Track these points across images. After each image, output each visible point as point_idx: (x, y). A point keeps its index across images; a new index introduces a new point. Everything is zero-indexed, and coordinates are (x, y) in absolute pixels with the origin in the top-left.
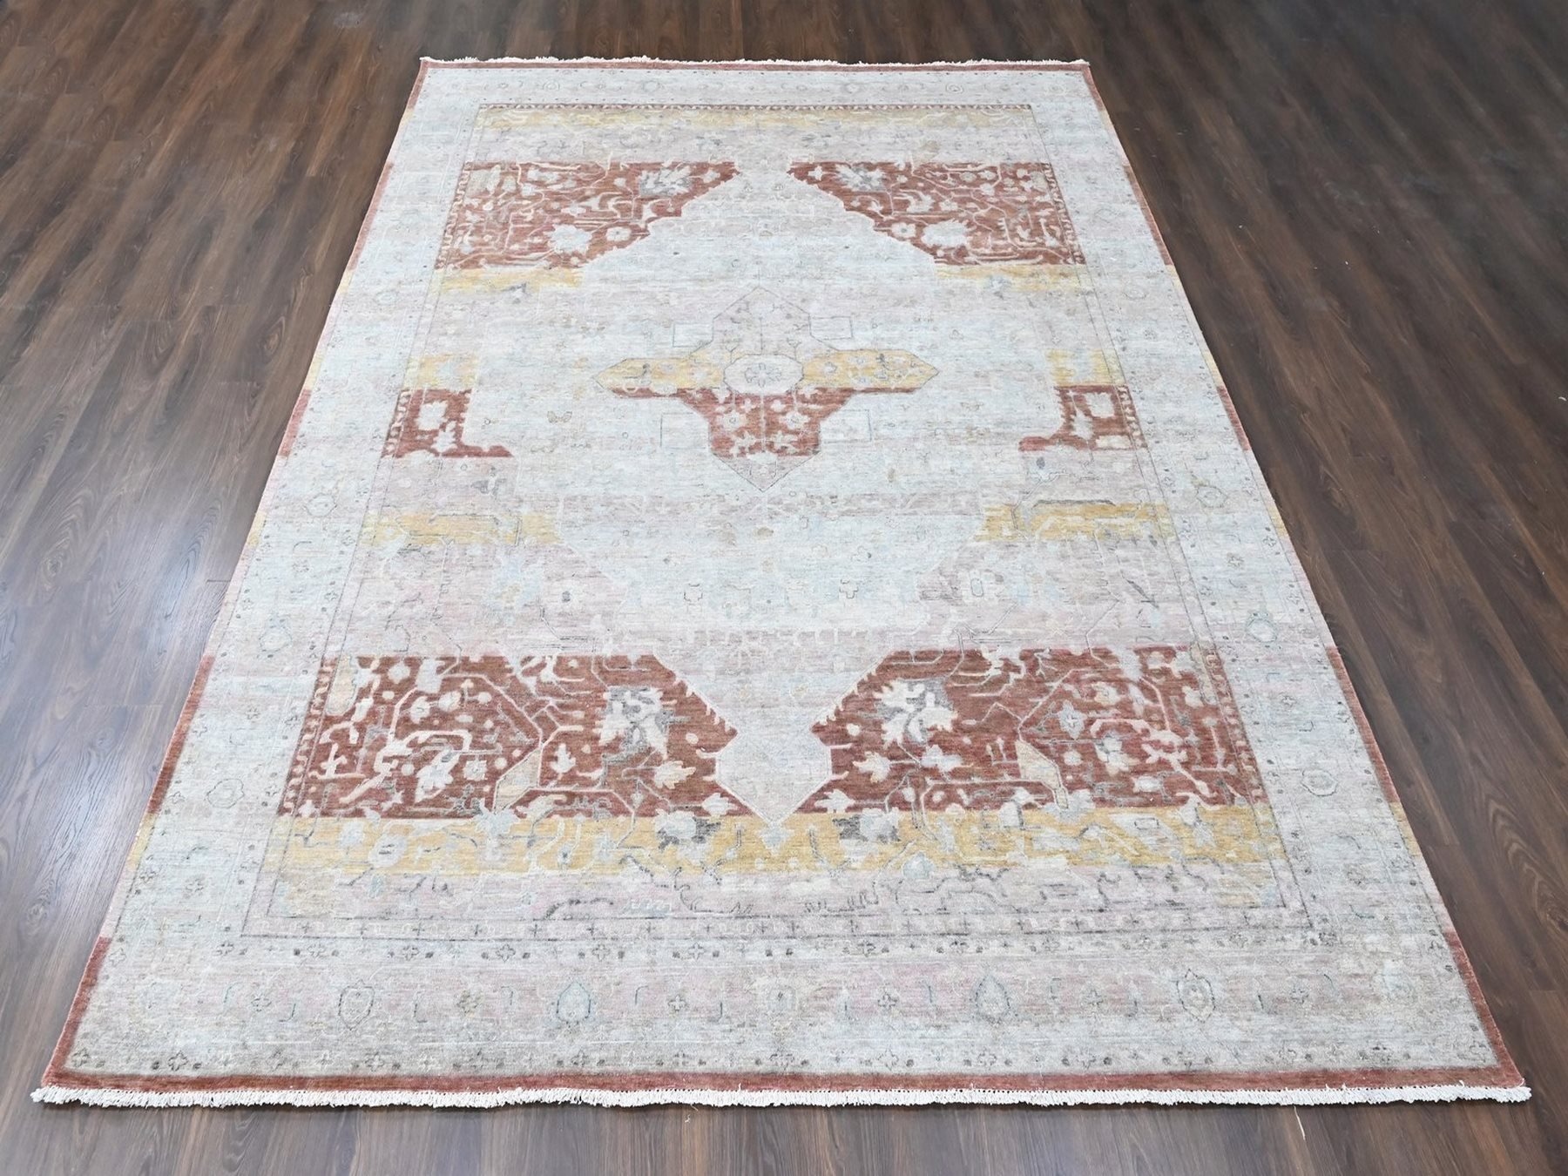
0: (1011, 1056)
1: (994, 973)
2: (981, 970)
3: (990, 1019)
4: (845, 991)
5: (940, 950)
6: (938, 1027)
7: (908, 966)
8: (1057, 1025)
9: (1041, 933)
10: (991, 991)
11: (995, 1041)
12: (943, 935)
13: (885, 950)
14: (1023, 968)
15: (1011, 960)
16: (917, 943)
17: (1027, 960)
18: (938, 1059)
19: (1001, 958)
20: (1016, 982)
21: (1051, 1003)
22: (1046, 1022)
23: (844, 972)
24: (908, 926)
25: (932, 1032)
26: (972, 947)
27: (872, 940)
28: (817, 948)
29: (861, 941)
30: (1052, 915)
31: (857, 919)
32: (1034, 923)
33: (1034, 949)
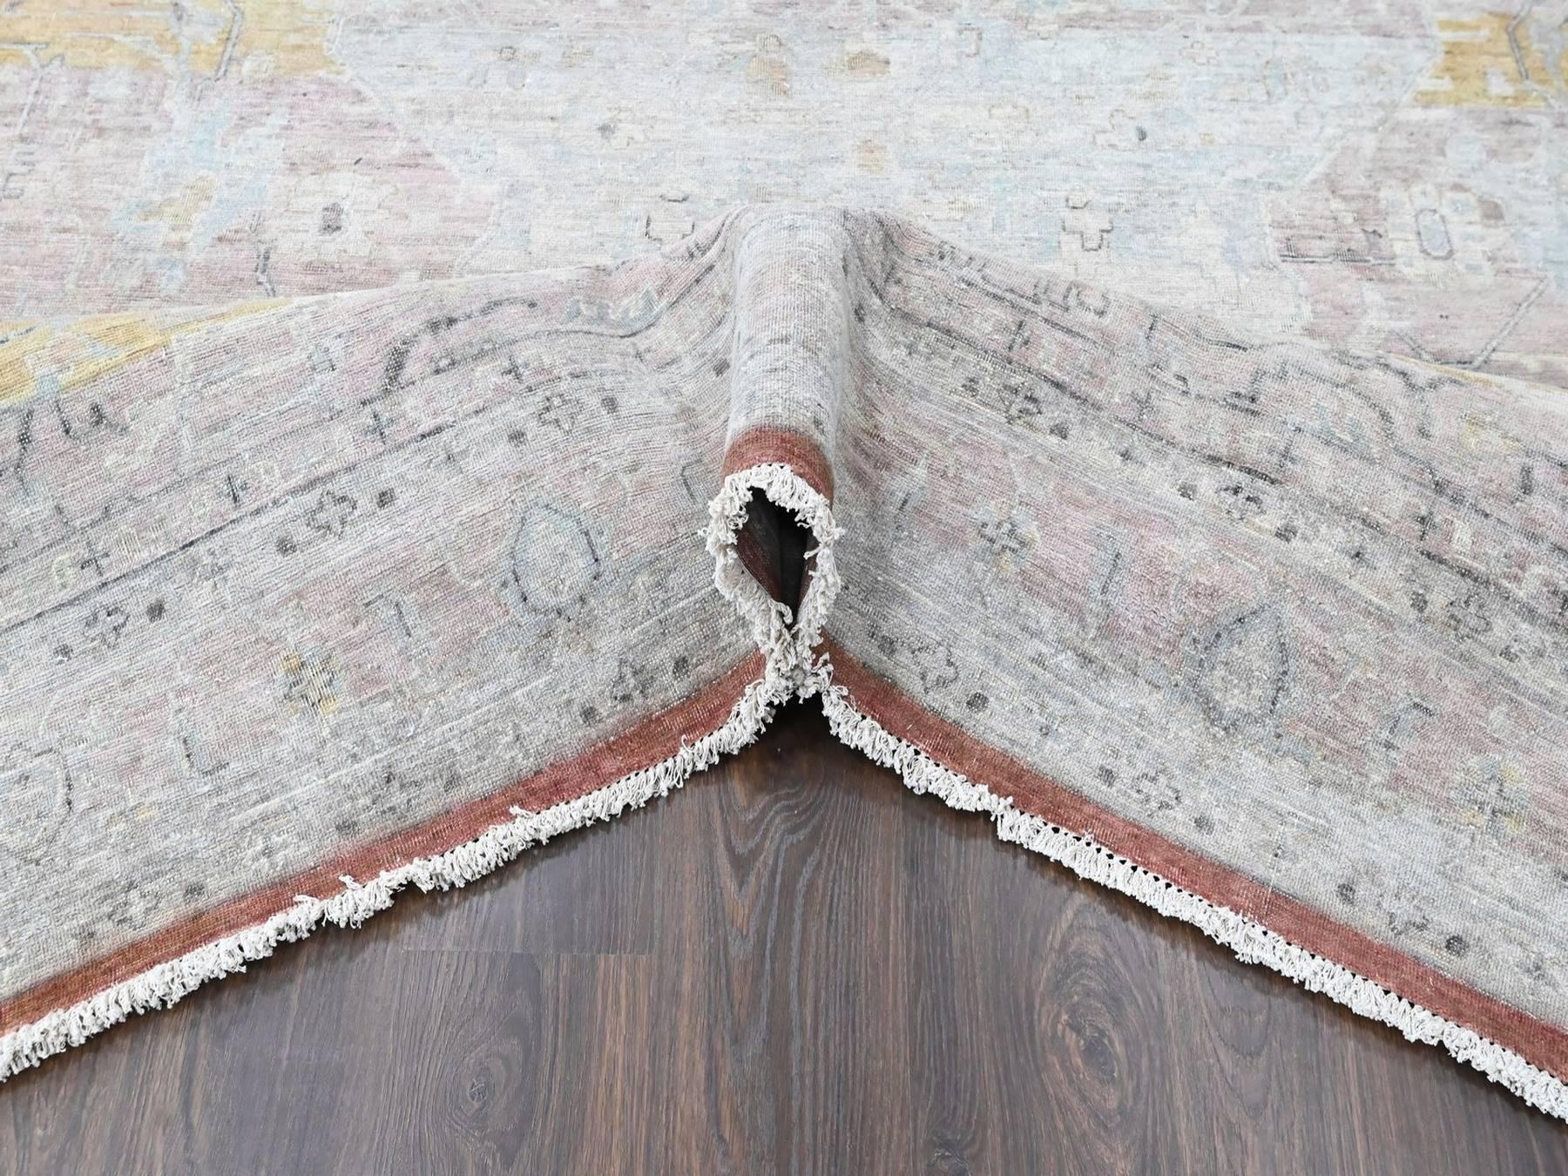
0: (1217, 815)
1: (1289, 610)
2: (1262, 585)
3: (1210, 710)
4: (920, 472)
5: (1186, 491)
6: (1086, 659)
7: (1092, 491)
8: (1366, 808)
9: (1465, 573)
10: (1254, 651)
11: (1194, 765)
12: (1214, 459)
13: (1061, 431)
14: (1360, 638)
15: (1348, 601)
16: (1140, 451)
17: (1387, 621)
18: (1046, 732)
19: (1327, 582)
20: (1323, 662)
21: (1377, 753)
22: (1340, 787)
23: (942, 433)
24: (1144, 404)
25: (1067, 662)
26: (1271, 520)
27: (1044, 391)
28: (911, 349)
29: (1016, 380)
30: (1517, 543)
31: (1036, 327)
32: (1462, 538)
33: (1420, 603)
